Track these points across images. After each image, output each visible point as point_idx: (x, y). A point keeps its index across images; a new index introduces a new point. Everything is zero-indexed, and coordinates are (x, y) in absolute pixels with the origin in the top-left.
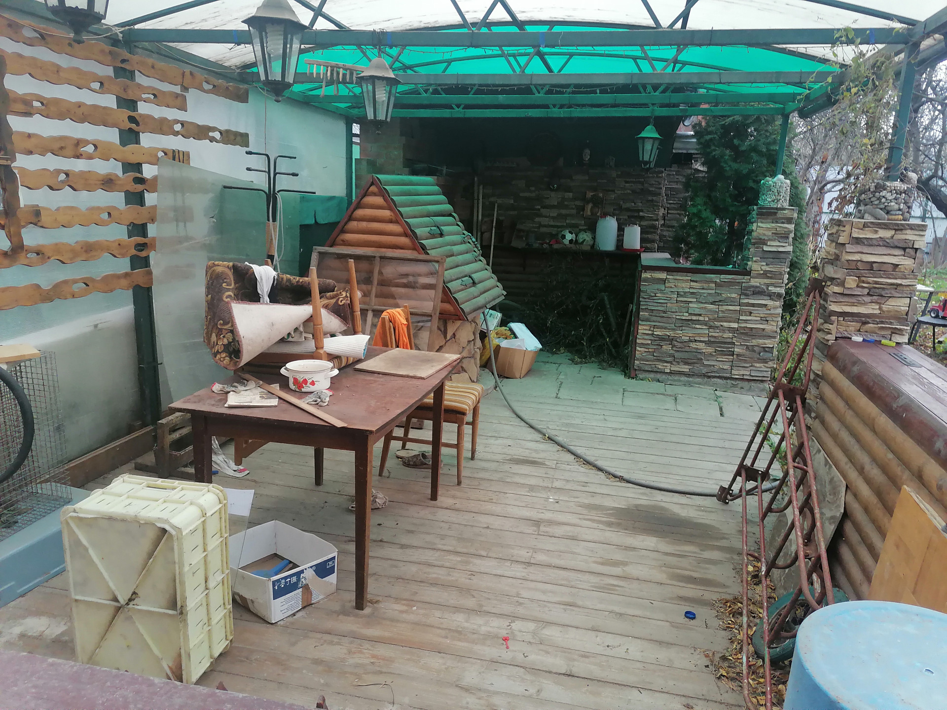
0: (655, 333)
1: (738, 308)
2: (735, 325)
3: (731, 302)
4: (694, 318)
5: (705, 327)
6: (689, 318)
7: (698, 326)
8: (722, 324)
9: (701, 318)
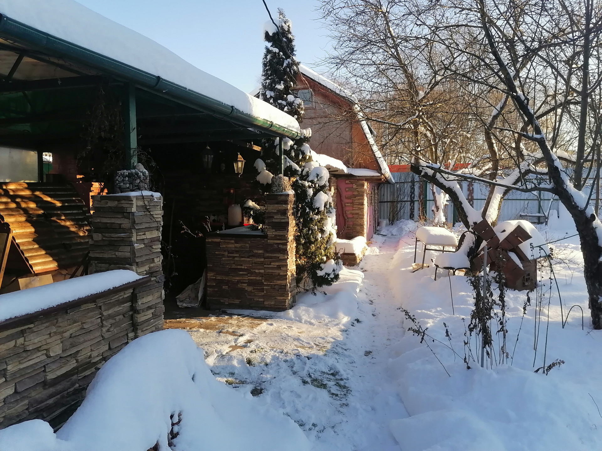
0: (217, 278)
1: (262, 260)
2: (262, 271)
3: (259, 256)
4: (239, 267)
5: (245, 273)
6: (236, 267)
7: (241, 273)
8: (254, 270)
9: (243, 267)
